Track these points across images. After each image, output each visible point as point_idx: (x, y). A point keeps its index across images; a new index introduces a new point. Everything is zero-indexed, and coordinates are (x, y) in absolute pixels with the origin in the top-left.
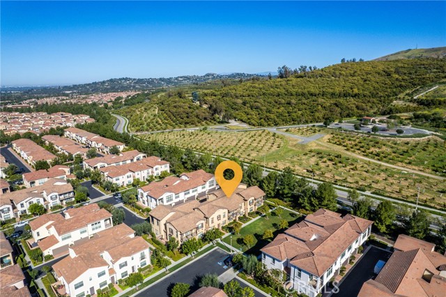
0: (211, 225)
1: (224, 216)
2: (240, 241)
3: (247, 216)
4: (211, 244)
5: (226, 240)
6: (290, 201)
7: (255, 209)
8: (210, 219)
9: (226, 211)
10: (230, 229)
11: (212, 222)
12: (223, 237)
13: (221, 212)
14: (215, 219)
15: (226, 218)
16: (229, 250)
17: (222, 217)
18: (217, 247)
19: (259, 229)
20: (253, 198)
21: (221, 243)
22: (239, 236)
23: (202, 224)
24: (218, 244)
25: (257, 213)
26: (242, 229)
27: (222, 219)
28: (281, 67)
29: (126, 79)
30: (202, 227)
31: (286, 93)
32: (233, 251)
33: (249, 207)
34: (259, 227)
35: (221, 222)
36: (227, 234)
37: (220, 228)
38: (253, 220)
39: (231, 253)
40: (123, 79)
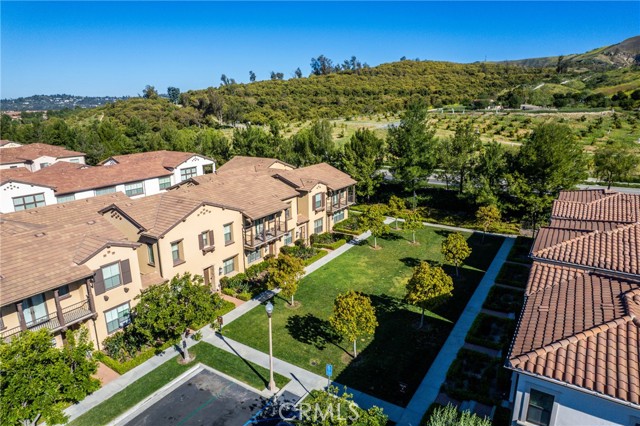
0: (170, 272)
1: (229, 239)
2: (306, 329)
3: (307, 244)
4: (170, 353)
5: (237, 331)
6: (420, 204)
7: (329, 225)
8: (165, 245)
9: (236, 218)
10: (256, 287)
11: (178, 260)
12: (228, 318)
13: (215, 220)
14: (191, 249)
15: (238, 248)
16: (260, 377)
17: (219, 240)
18: (198, 368)
19: (363, 280)
20: (323, 189)
21: (219, 343)
22: (296, 308)
23: (125, 265)
24: (204, 352)
25: (337, 237)
26: (303, 283)
27: (222, 251)
28: (316, 58)
29: (64, 97)
30: (126, 276)
31: (328, 91)
32: (281, 380)
33: (312, 216)
34: (363, 273)
35: (216, 260)
36: (244, 307)
37: (216, 286)
38: (332, 255)
39: (272, 392)
40: (59, 96)
